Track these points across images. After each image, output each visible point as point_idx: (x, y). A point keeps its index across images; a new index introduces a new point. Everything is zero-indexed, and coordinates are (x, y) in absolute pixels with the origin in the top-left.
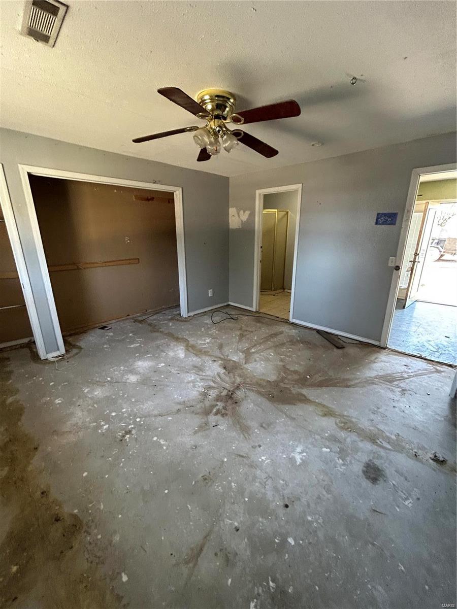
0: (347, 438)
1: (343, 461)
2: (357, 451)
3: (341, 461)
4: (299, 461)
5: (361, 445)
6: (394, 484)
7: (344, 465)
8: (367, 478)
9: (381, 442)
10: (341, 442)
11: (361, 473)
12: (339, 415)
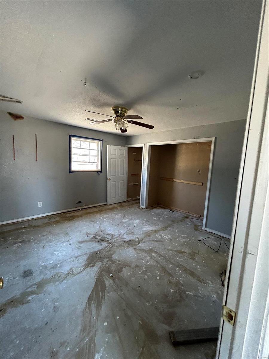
0: (50, 273)
1: (42, 265)
2: (40, 273)
3: (43, 264)
4: (54, 252)
5: (42, 277)
6: (17, 278)
7: (40, 265)
8: (28, 270)
9: (34, 287)
10: (51, 269)
11: (32, 268)
12: (66, 277)
